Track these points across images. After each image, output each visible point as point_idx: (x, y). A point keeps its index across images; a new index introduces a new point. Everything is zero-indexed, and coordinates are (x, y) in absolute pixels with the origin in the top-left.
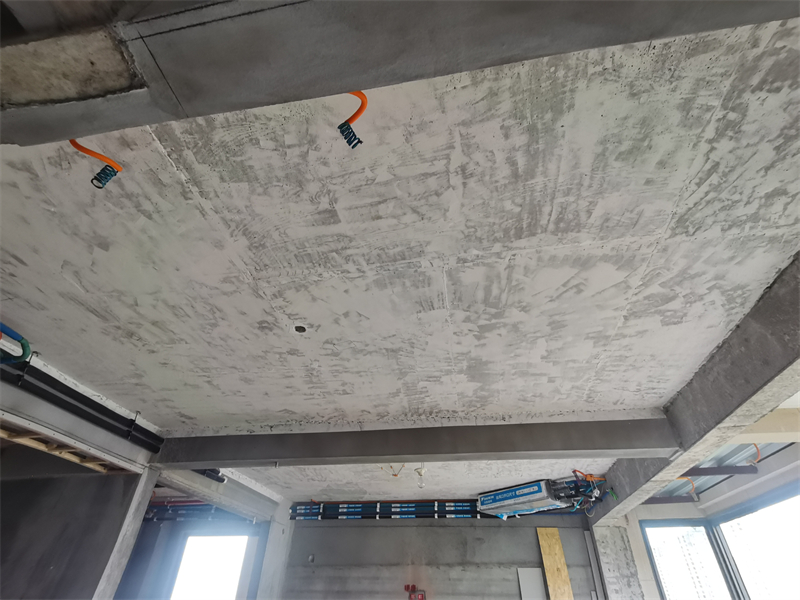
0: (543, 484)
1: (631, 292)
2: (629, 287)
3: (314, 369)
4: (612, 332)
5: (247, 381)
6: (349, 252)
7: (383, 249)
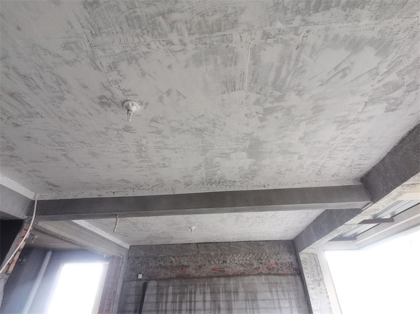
3: (143, 145)
4: (352, 117)
5: (94, 154)
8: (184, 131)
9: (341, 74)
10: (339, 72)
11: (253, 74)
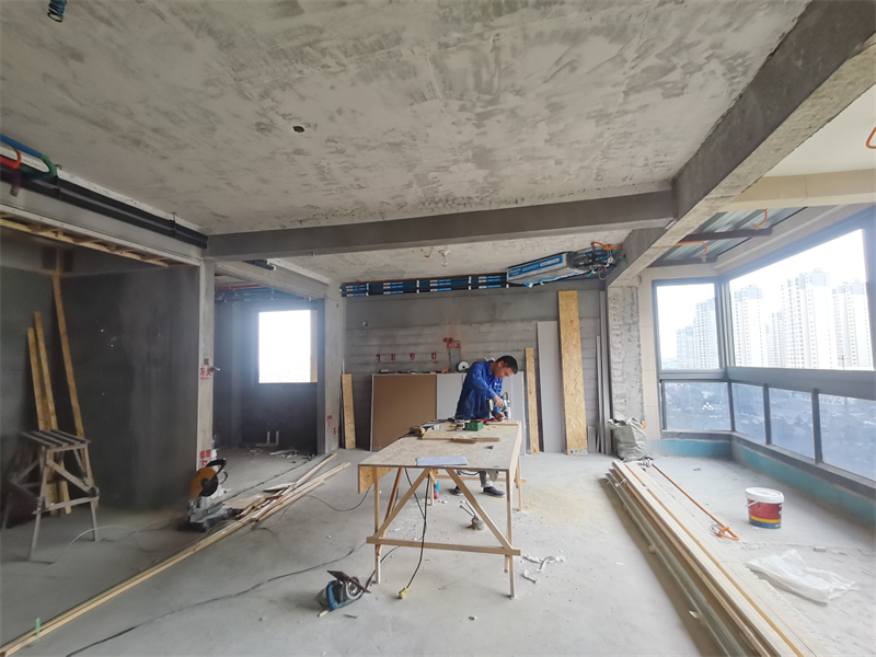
0: (564, 256)
1: (628, 65)
2: (625, 61)
3: (324, 167)
4: (612, 110)
5: (264, 181)
6: (324, 44)
7: (356, 39)
8: (374, 148)
9: (568, 68)
10: (565, 66)
11: (444, 82)
